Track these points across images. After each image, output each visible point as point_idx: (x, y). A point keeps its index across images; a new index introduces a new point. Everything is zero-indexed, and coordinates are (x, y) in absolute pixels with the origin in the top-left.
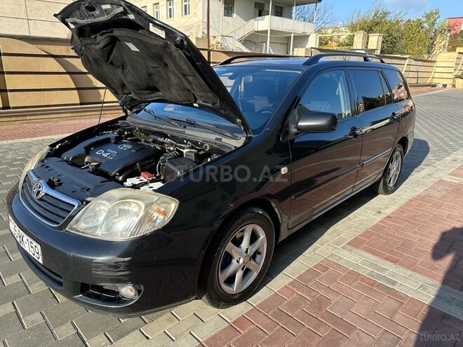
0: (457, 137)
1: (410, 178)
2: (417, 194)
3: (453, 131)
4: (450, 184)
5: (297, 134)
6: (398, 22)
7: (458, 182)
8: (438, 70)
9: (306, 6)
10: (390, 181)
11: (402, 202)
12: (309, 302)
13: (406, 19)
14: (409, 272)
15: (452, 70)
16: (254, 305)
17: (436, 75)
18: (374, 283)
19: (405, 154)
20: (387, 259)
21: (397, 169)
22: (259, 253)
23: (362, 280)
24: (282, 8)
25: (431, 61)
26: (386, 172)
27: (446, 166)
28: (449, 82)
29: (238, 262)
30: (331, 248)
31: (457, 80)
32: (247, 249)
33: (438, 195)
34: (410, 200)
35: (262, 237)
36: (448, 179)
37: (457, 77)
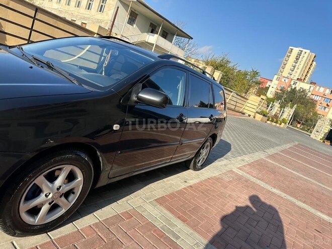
0: (248, 147)
1: (213, 164)
2: (214, 175)
3: (247, 142)
4: (237, 174)
5: (136, 102)
6: (233, 69)
7: (241, 174)
8: (248, 105)
9: (183, 38)
10: (199, 162)
11: (203, 178)
12: (104, 243)
13: (238, 69)
14: (191, 231)
15: (255, 107)
16: (53, 238)
17: (246, 108)
18: (162, 236)
19: (213, 146)
20: (179, 218)
21: (206, 155)
22: (73, 193)
23: (155, 231)
24: (167, 33)
25: (245, 98)
26: (198, 154)
27: (237, 162)
28: (252, 114)
29: (46, 196)
30: (141, 201)
31: (257, 114)
32: (60, 186)
33: (227, 179)
34: (209, 179)
35: (79, 179)
36: (236, 170)
37: (257, 112)
